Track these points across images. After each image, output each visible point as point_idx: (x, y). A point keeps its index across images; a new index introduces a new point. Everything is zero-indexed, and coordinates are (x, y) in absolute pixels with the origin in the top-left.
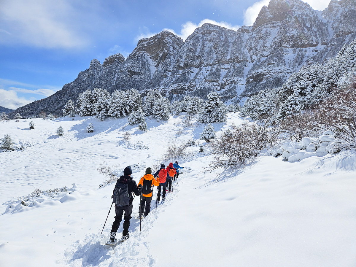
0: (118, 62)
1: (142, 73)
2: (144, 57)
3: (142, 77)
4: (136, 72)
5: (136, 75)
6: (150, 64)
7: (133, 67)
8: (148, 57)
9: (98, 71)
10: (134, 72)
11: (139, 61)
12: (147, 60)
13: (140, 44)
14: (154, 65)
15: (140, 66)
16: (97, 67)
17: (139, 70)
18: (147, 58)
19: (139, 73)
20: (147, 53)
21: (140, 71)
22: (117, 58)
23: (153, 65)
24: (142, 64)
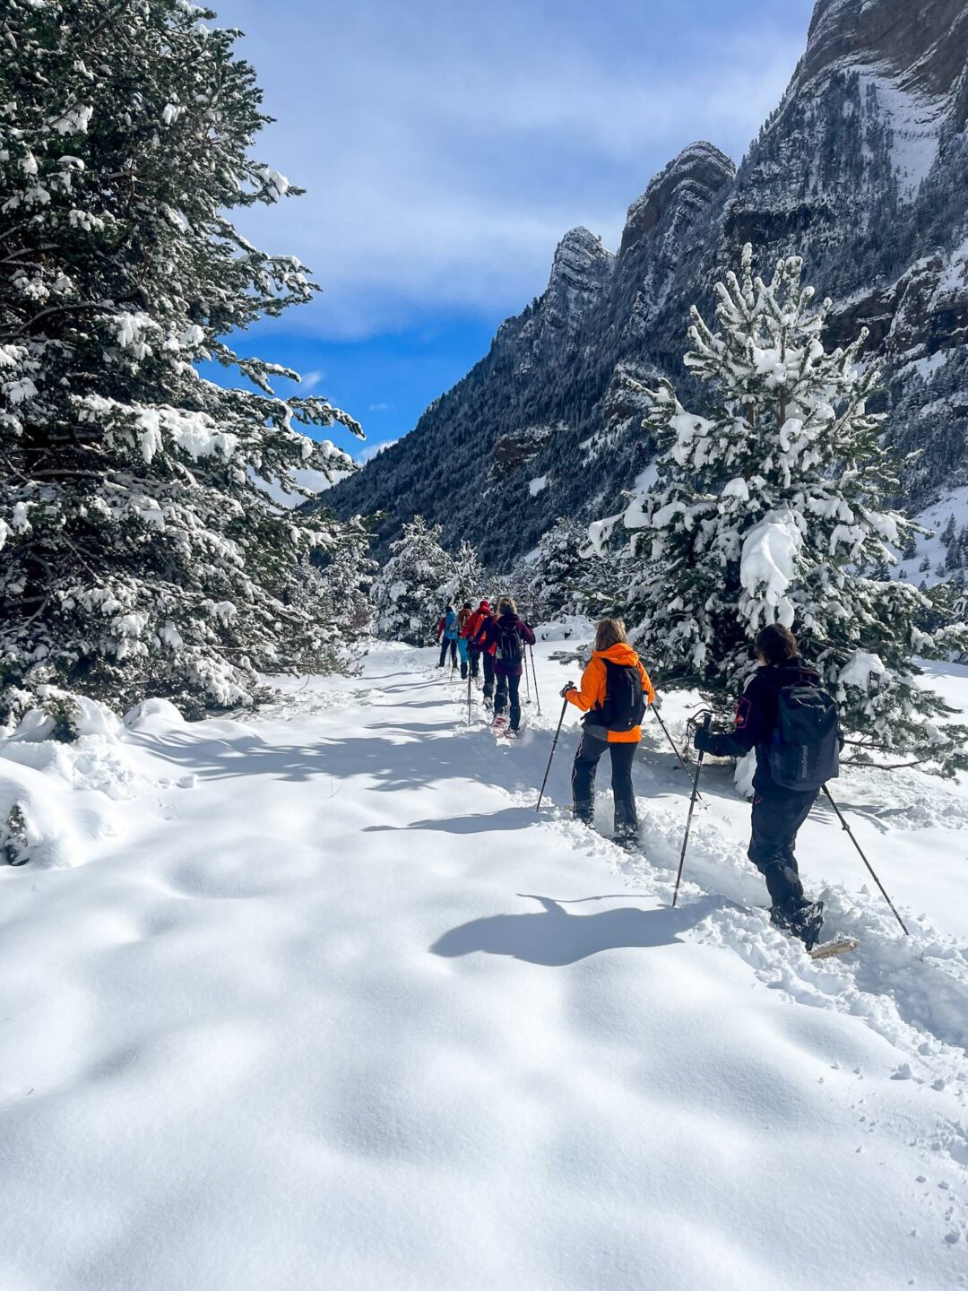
0: (690, 197)
1: (823, 211)
2: (851, 93)
3: (823, 236)
4: (781, 216)
5: (781, 234)
6: (896, 126)
7: (761, 183)
8: (885, 85)
9: (585, 295)
10: (768, 215)
11: (811, 124)
12: (873, 107)
13: (825, 14)
14: (928, 127)
15: (816, 162)
16: (581, 271)
17: (801, 195)
18: (872, 90)
19: (804, 217)
20: (879, 58)
21: (808, 200)
22: (684, 175)
23: (920, 129)
24: (830, 141)
